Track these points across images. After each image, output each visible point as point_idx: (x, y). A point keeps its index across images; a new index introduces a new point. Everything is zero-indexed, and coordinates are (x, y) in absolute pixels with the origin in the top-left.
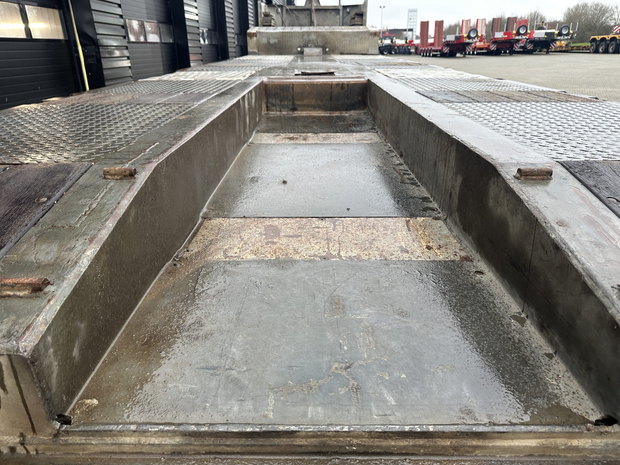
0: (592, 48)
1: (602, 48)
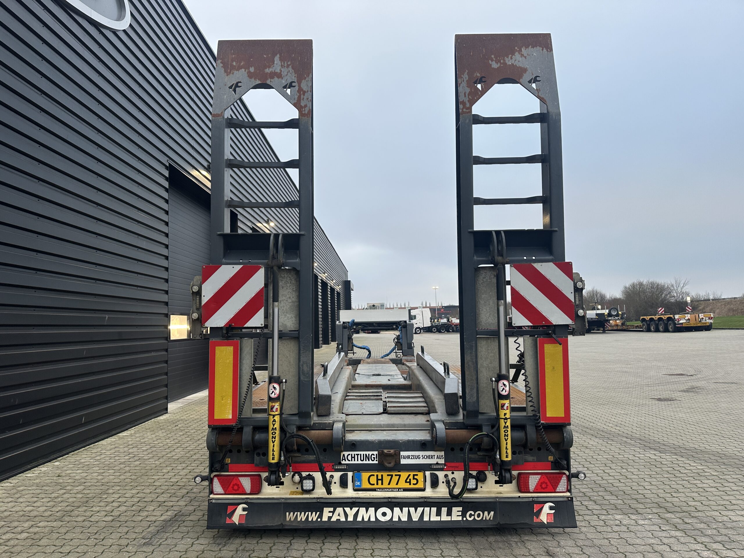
1: (653, 327)
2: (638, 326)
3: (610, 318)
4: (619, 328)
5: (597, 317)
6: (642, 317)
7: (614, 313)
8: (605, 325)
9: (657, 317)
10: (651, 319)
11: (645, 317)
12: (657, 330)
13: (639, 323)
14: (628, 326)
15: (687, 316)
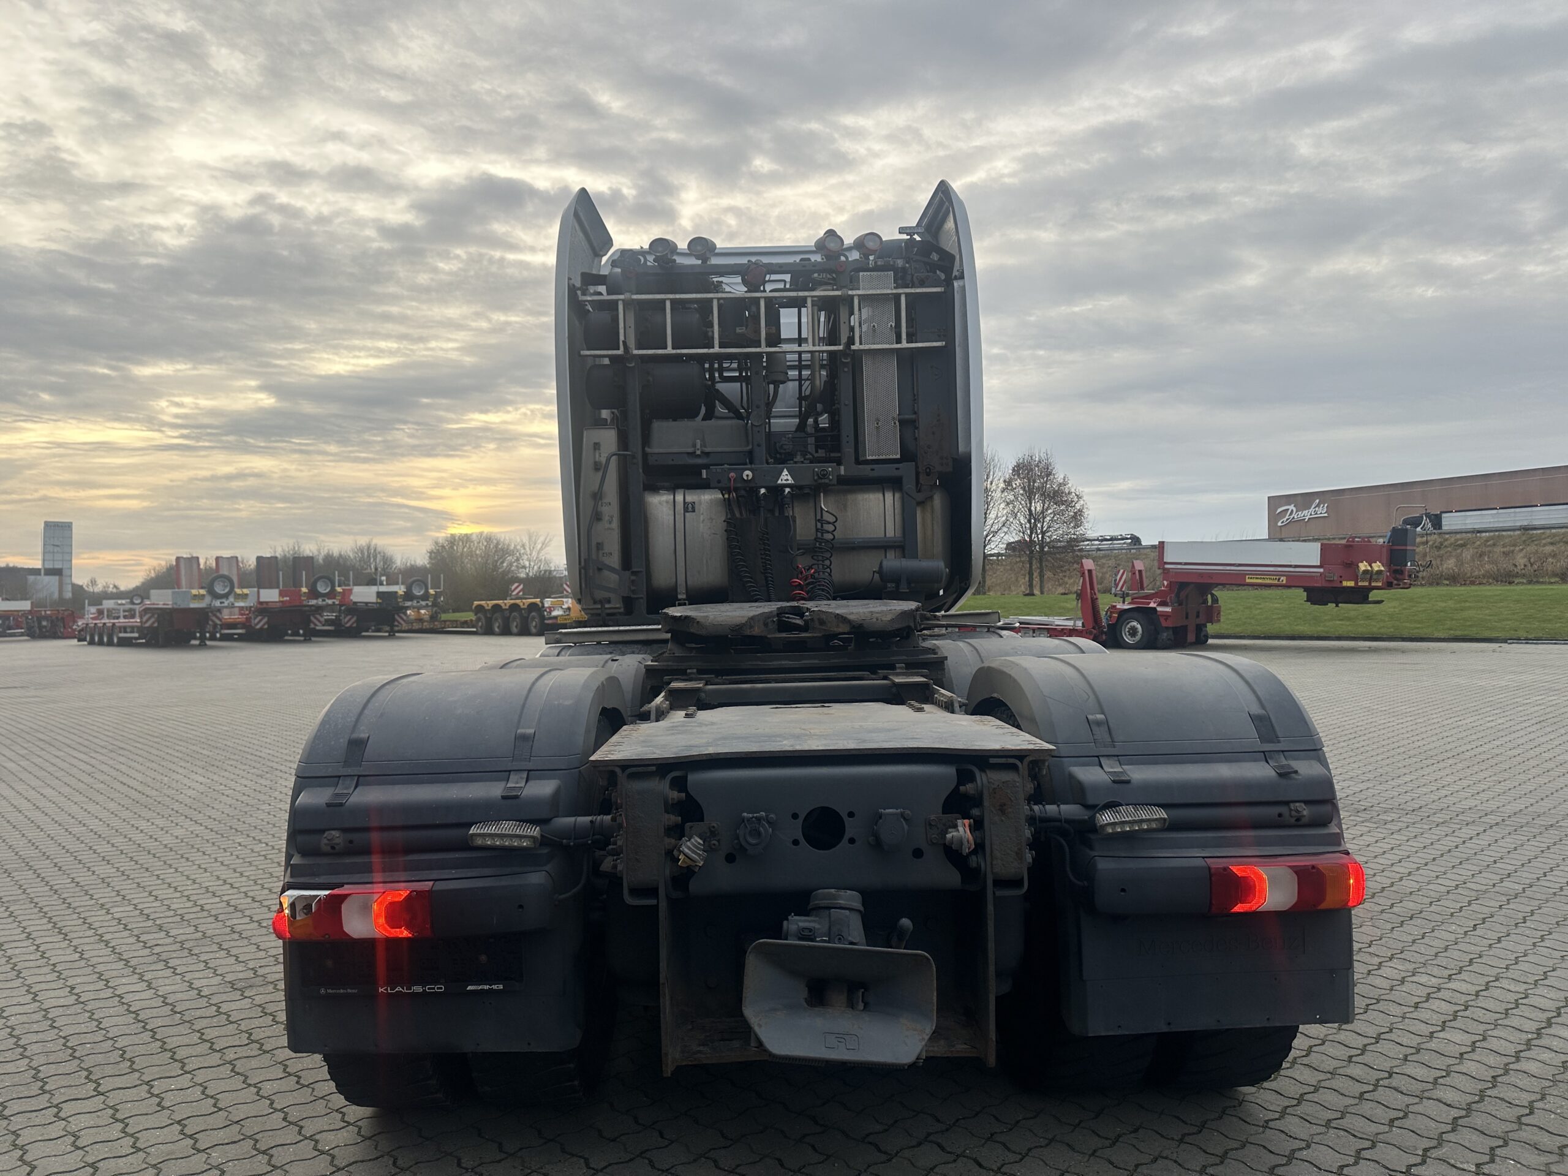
0: (480, 624)
1: (497, 624)
2: (466, 622)
3: (408, 604)
4: (426, 625)
5: (379, 601)
6: (476, 603)
7: (418, 592)
8: (394, 620)
9: (509, 602)
10: (497, 607)
11: (483, 603)
12: (506, 632)
13: (470, 616)
14: (445, 621)
15: (567, 602)
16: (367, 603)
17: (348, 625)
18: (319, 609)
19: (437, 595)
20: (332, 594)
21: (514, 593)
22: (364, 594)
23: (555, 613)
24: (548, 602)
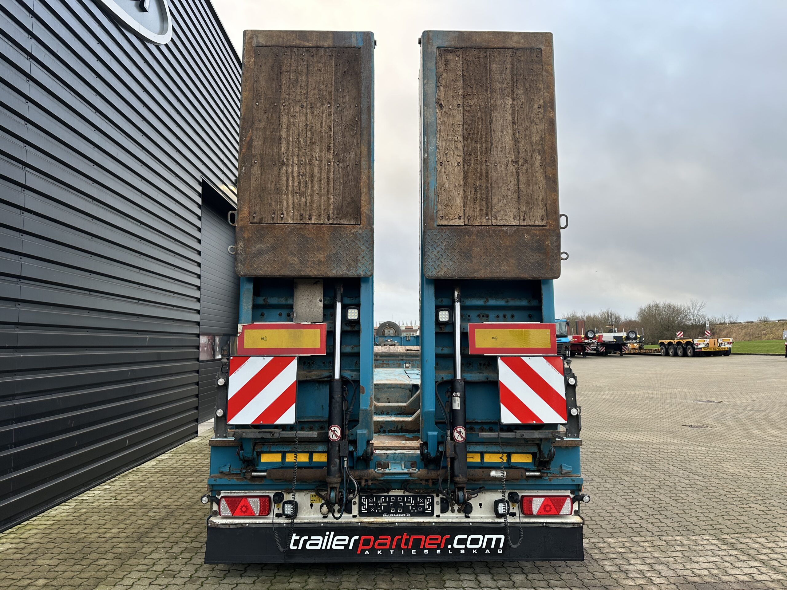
0: (663, 351)
1: (671, 351)
2: (656, 350)
3: (628, 342)
4: (637, 351)
5: (615, 340)
6: (660, 341)
7: (632, 336)
8: (622, 349)
9: (676, 341)
10: (670, 343)
11: (663, 341)
12: (676, 355)
13: (657, 347)
14: (646, 349)
15: (707, 341)
16: (609, 341)
17: (602, 351)
18: (589, 344)
19: (641, 338)
20: (594, 338)
21: (679, 336)
22: (608, 337)
23: (700, 346)
24: (696, 341)
